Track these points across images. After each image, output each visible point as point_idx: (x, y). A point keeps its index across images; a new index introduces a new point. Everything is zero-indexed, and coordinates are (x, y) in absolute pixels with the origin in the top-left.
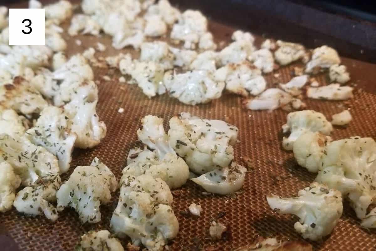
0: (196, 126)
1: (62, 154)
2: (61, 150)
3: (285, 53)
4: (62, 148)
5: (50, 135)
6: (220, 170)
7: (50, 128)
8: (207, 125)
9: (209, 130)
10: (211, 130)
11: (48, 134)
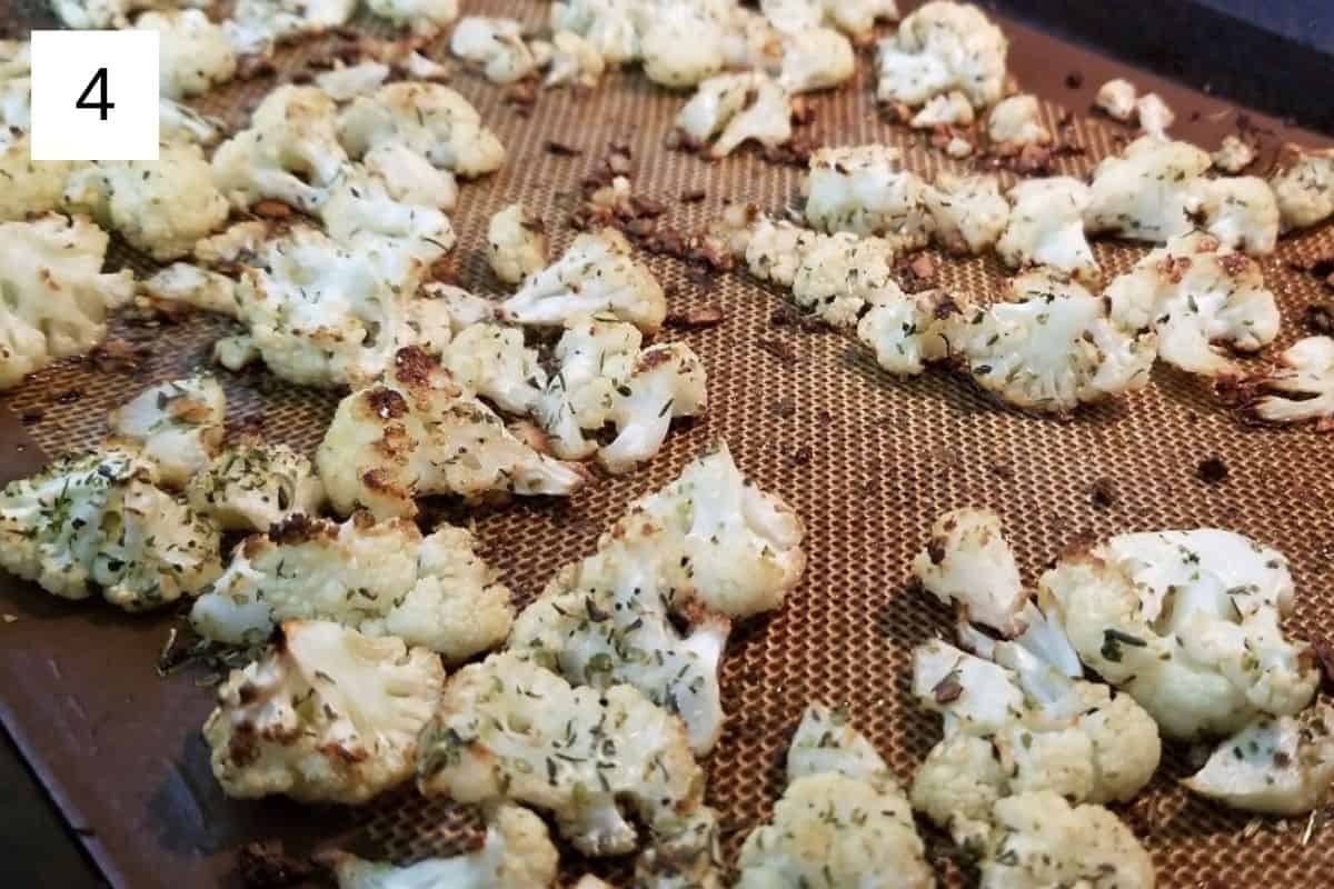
0: (1148, 566)
1: (694, 691)
2: (688, 679)
3: (1313, 185)
4: (689, 671)
5: (638, 624)
6: (1263, 726)
7: (636, 597)
8: (1186, 556)
9: (1196, 577)
10: (1201, 576)
11: (632, 620)
